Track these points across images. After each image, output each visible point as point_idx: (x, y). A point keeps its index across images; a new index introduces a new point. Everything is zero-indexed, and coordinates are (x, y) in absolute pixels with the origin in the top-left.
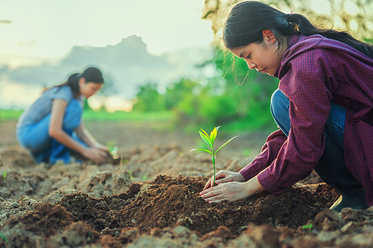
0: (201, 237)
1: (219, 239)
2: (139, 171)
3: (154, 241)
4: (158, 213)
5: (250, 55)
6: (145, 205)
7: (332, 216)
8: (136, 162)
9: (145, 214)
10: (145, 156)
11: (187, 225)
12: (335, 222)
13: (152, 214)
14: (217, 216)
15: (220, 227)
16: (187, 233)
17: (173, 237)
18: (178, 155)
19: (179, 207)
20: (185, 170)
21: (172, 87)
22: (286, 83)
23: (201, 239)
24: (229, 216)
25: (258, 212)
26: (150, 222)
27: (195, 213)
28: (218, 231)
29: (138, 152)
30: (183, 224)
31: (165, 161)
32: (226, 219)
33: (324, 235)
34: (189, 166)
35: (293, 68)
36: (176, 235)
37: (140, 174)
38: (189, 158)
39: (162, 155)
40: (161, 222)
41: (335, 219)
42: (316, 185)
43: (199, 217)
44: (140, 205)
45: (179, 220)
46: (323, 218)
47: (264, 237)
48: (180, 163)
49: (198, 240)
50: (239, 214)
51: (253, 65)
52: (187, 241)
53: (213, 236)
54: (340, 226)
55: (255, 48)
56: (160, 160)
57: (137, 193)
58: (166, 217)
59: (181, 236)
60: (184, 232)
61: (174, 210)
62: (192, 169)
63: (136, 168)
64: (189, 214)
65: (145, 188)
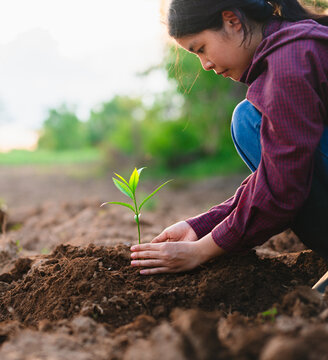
0: (113, 331)
1: (139, 333)
2: (36, 240)
3: (41, 338)
4: (54, 300)
5: (203, 47)
6: (35, 289)
7: (309, 297)
8: (33, 227)
9: (36, 301)
10: (48, 218)
11: (95, 316)
12: (311, 306)
13: (45, 302)
14: (141, 302)
15: (140, 317)
16: (92, 326)
17: (71, 333)
18: (96, 215)
19: (85, 290)
20: (105, 236)
21: (99, 109)
22: (259, 90)
23: (112, 334)
24: (159, 301)
25: (203, 295)
26: (41, 313)
27: (108, 298)
28: (137, 323)
29: (39, 212)
30: (89, 314)
31: (76, 225)
32: (154, 306)
33: (285, 322)
34: (111, 231)
35: (270, 67)
36: (76, 329)
37: (38, 246)
38: (114, 220)
39: (73, 216)
40: (57, 313)
41: (312, 300)
42: (297, 254)
43: (114, 304)
44: (28, 289)
45: (84, 309)
46: (294, 300)
47: (194, 325)
48: (99, 227)
49: (107, 336)
50: (174, 297)
51: (209, 64)
52: (91, 337)
53: (129, 329)
54: (318, 311)
55: (210, 38)
56: (69, 223)
57: (26, 272)
58: (66, 305)
59: (82, 330)
60: (87, 325)
61: (77, 294)
62: (117, 236)
63: (32, 235)
64: (99, 300)
65: (38, 264)
